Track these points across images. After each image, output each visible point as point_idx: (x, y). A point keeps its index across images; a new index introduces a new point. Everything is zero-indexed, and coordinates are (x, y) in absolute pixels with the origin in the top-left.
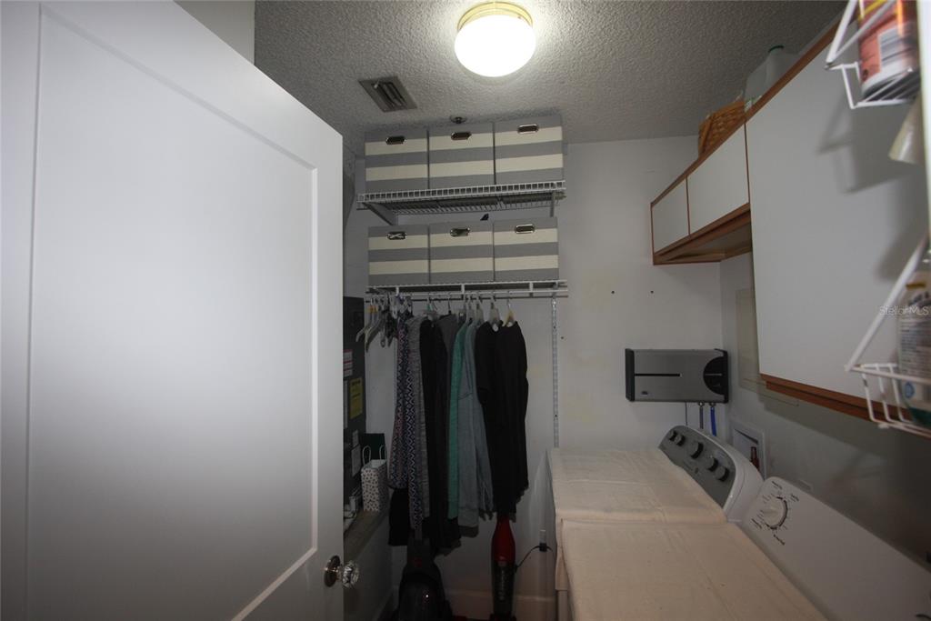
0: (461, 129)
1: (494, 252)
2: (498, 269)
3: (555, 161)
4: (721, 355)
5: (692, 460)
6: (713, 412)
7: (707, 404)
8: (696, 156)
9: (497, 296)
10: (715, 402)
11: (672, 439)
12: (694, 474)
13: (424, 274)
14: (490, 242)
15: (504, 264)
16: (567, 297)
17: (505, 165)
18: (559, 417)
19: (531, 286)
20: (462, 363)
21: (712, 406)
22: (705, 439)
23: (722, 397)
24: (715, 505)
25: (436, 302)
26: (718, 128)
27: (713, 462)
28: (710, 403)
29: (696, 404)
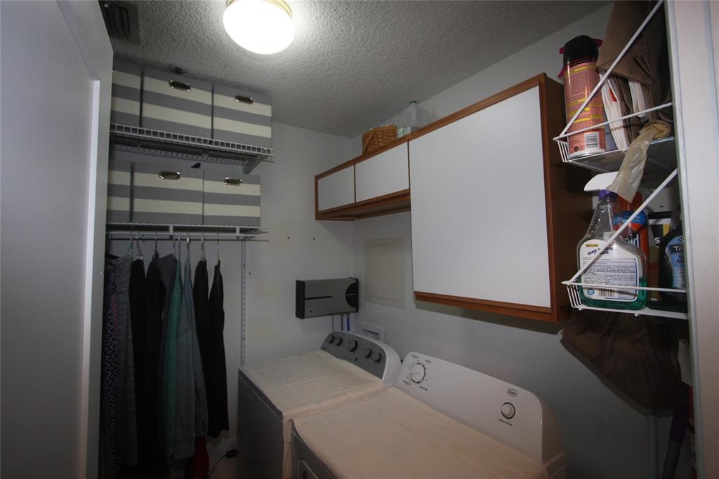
0: (179, 79)
1: (204, 198)
2: (206, 213)
3: (264, 132)
4: (355, 281)
5: (351, 353)
6: (348, 320)
7: (345, 315)
8: (360, 153)
9: (206, 238)
10: (350, 313)
11: (331, 342)
12: (355, 361)
13: (125, 212)
14: (200, 189)
15: (213, 210)
16: (267, 241)
17: (222, 124)
18: (246, 339)
19: (238, 231)
20: (181, 297)
21: (348, 316)
22: (357, 337)
23: (354, 309)
24: (377, 378)
25: (140, 242)
26: (378, 138)
27: (369, 352)
28: (347, 313)
29: (339, 316)
